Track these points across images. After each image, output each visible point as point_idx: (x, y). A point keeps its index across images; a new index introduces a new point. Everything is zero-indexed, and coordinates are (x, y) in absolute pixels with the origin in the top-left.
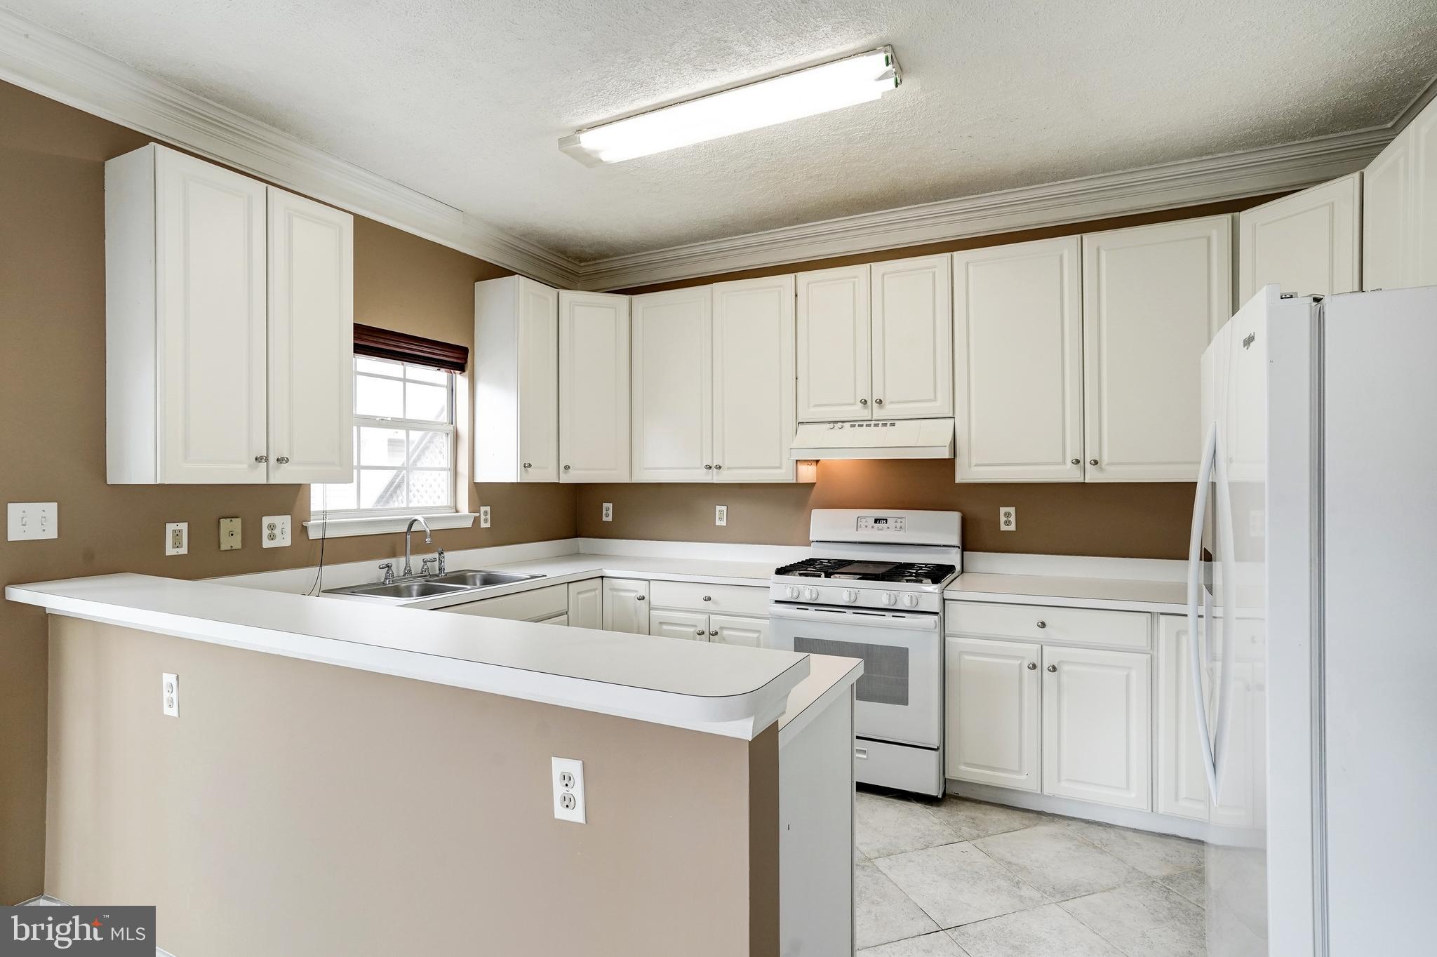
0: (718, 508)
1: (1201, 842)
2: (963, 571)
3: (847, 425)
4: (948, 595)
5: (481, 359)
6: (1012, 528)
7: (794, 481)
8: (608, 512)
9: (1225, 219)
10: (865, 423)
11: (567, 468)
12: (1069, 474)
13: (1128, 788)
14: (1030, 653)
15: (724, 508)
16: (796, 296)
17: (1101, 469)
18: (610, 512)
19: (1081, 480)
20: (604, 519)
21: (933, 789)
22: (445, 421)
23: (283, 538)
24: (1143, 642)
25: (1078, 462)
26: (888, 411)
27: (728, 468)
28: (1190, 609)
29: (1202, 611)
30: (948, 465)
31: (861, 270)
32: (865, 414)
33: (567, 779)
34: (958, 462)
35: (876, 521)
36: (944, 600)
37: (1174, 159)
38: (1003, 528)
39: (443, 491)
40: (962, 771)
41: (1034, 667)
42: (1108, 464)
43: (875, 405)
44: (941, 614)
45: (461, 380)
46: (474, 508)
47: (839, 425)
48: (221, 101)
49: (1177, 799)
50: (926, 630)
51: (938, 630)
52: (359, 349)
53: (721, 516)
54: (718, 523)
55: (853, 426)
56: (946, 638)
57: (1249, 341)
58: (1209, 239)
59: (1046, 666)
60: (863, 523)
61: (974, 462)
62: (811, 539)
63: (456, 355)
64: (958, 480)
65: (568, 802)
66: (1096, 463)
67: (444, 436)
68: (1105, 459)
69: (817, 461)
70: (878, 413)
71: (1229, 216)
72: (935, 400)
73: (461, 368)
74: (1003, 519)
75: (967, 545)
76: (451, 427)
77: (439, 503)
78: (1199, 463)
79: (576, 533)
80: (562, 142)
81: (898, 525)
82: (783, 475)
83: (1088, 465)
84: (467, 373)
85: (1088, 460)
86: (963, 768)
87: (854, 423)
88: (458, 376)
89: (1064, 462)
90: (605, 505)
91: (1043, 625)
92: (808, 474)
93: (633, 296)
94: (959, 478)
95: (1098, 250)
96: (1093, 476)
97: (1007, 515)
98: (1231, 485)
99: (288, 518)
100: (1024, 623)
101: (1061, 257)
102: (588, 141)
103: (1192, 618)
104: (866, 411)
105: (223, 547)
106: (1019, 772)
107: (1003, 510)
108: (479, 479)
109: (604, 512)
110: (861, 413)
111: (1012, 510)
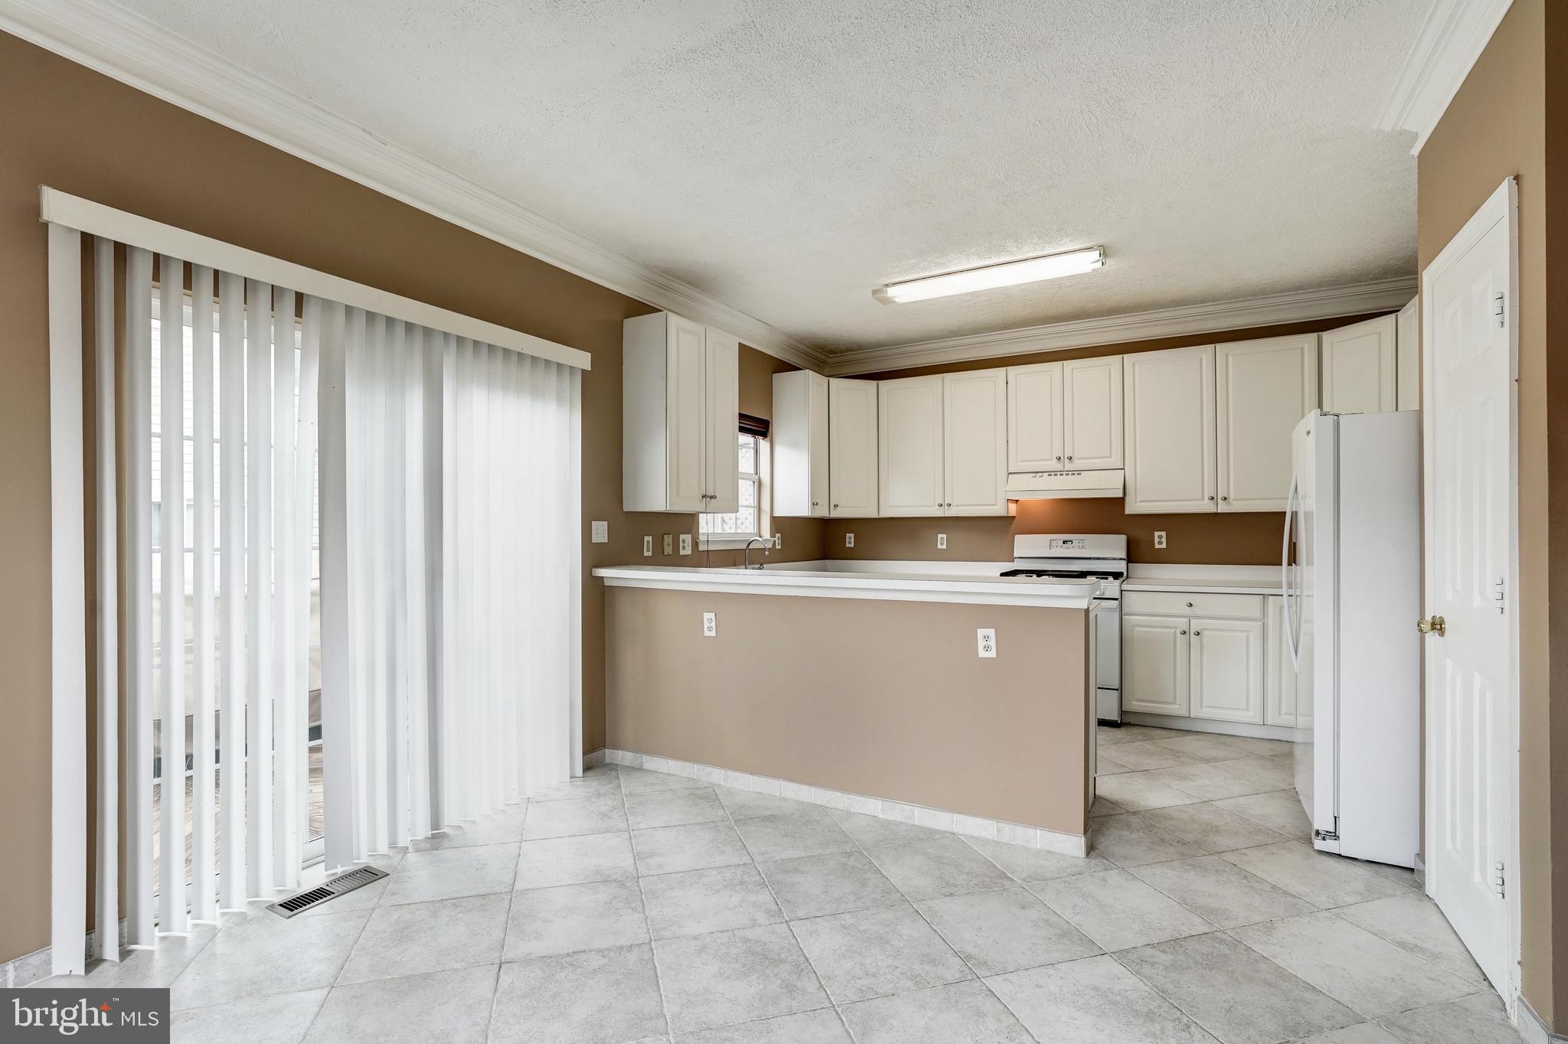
0: (940, 536)
1: (1292, 742)
2: (1127, 577)
3: (1046, 475)
4: (1125, 587)
5: (778, 429)
6: (1164, 546)
7: (1006, 515)
8: (850, 540)
9: (1312, 337)
10: (1059, 473)
11: (836, 506)
12: (1207, 507)
13: (1247, 709)
14: (1182, 623)
15: (945, 536)
16: (1007, 383)
17: (1229, 503)
18: (852, 540)
19: (1215, 511)
20: (848, 545)
21: (1114, 716)
22: (753, 473)
23: (688, 551)
24: (1257, 613)
25: (1213, 498)
26: (1077, 464)
27: (956, 506)
28: (1284, 591)
29: (1291, 592)
30: (1120, 502)
31: (1055, 367)
32: (1058, 467)
33: (986, 638)
34: (1127, 499)
35: (1064, 542)
36: (1122, 591)
37: (1279, 292)
38: (1157, 546)
39: (750, 523)
40: (1135, 705)
41: (1185, 633)
42: (1233, 500)
43: (1066, 460)
44: (1120, 599)
45: (764, 444)
46: (773, 536)
47: (1040, 474)
48: (674, 276)
49: (1280, 714)
50: (1110, 609)
51: (1118, 610)
52: (742, 430)
53: (942, 541)
54: (939, 547)
55: (1050, 475)
56: (1124, 617)
57: (1309, 433)
58: (1302, 350)
59: (1192, 632)
60: (1054, 544)
61: (1138, 500)
62: (1015, 556)
63: (762, 426)
64: (1126, 513)
65: (987, 648)
66: (1225, 499)
67: (752, 483)
68: (1232, 496)
69: (1017, 501)
70: (1069, 466)
71: (1316, 334)
72: (1110, 457)
73: (764, 435)
74: (1157, 540)
75: (1131, 559)
76: (757, 477)
77: (748, 531)
78: (1287, 498)
79: (825, 557)
80: (874, 292)
81: (1081, 545)
82: (998, 510)
83: (1219, 500)
84: (768, 438)
85: (1220, 497)
86: (1134, 703)
87: (1050, 473)
88: (761, 441)
89: (1203, 499)
90: (848, 535)
91: (1191, 605)
92: (1013, 509)
93: (880, 382)
94: (1127, 511)
95: (1227, 355)
96: (1223, 508)
97: (1160, 537)
98: (1306, 514)
99: (690, 535)
100: (1178, 604)
101: (1201, 360)
102: (891, 292)
103: (1285, 596)
104: (1060, 465)
105: (666, 553)
106: (1174, 703)
107: (1157, 534)
108: (777, 514)
109: (847, 540)
110: (1055, 466)
111: (1163, 534)
